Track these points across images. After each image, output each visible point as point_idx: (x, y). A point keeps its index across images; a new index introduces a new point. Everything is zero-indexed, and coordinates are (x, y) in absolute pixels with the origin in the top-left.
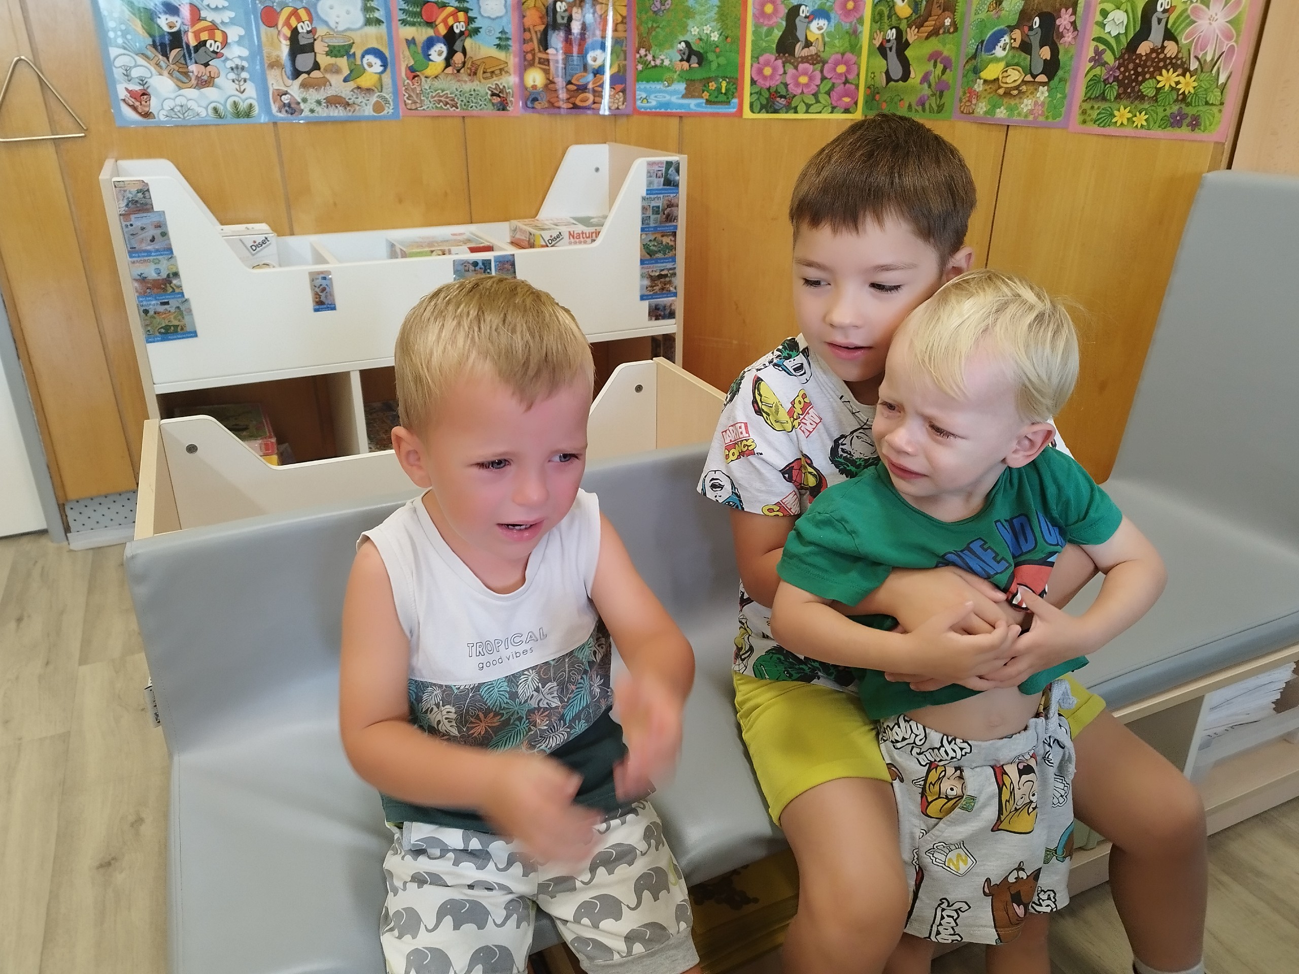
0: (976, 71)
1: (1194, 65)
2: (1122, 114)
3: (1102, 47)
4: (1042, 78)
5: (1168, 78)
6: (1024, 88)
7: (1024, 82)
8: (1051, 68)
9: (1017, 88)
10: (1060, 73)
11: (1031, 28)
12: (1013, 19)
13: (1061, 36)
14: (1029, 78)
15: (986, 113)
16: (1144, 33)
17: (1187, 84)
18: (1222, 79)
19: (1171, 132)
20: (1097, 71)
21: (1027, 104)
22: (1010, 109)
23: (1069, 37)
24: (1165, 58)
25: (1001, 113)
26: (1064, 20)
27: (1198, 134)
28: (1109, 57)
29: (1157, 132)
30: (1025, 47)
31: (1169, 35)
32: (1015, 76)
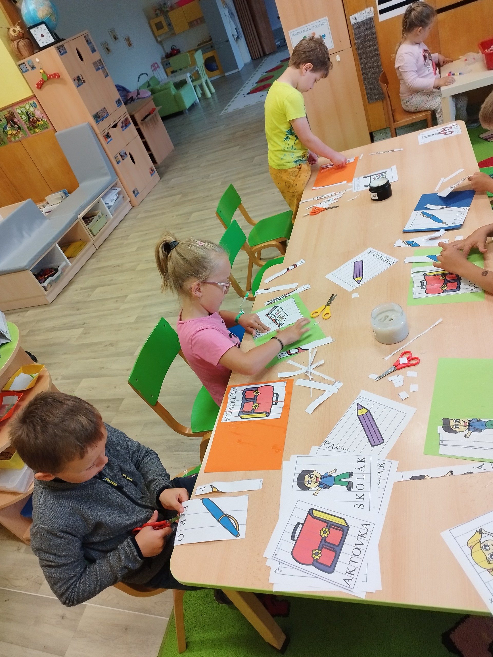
0: (6, 134)
1: (40, 120)
2: (36, 131)
3: (25, 122)
4: (19, 130)
5: (38, 123)
6: (17, 133)
7: (17, 132)
8: (19, 128)
9: (16, 133)
10: (21, 128)
11: (11, 123)
12: (6, 123)
13: (17, 123)
14: (17, 131)
15: (14, 140)
16: (29, 118)
17: (42, 123)
18: (46, 120)
19: (45, 130)
20: (27, 126)
21: (20, 136)
22: (18, 137)
23: (18, 122)
24: (35, 120)
25: (17, 139)
26: (15, 120)
27: (49, 129)
28: (27, 123)
29: (43, 131)
30: (12, 126)
31: (33, 117)
32: (14, 132)
